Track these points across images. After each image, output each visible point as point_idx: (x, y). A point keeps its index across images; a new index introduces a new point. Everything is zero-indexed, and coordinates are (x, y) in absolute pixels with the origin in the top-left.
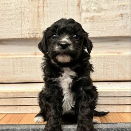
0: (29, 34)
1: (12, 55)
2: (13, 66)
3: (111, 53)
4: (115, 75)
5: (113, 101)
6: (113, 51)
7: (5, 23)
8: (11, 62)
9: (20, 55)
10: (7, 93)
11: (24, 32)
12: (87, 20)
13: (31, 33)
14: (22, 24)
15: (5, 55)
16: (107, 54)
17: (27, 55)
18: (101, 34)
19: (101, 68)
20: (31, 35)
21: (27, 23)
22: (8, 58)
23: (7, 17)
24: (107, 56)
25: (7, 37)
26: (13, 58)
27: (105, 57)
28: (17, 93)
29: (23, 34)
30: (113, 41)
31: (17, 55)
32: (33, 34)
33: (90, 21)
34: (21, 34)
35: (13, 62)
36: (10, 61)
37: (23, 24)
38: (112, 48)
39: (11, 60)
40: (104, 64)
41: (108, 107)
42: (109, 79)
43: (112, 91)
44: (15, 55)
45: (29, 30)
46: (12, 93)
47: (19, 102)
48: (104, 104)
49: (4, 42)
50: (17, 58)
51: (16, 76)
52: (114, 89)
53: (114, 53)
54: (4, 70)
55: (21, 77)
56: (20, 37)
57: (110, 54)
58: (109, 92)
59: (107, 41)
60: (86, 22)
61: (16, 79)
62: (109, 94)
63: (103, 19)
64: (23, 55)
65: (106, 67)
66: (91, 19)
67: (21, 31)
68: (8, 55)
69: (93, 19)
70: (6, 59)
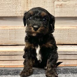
0: (21, 14)
1: (9, 27)
2: (10, 34)
3: (72, 27)
8: (9, 32)
9: (14, 27)
10: (5, 52)
12: (58, 6)
13: (22, 13)
15: (4, 27)
16: (70, 28)
17: (19, 27)
18: (66, 15)
19: (66, 36)
21: (20, 6)
22: (7, 29)
23: (6, 3)
24: (70, 29)
25: (6, 15)
26: (10, 29)
27: (68, 30)
28: (12, 52)
29: (17, 13)
31: (13, 27)
33: (59, 7)
34: (16, 14)
35: (10, 32)
37: (17, 7)
38: (73, 24)
39: (8, 30)
42: (71, 43)
44: (11, 27)
45: (21, 11)
47: (13, 58)
48: (68, 59)
49: (4, 19)
50: (12, 29)
51: (11, 41)
52: (74, 50)
53: (74, 27)
54: (3, 36)
55: (15, 41)
56: (15, 16)
58: (72, 52)
59: (70, 20)
64: (16, 27)
65: (69, 36)
67: (16, 12)
68: (6, 27)
69: (62, 6)
70: (5, 29)
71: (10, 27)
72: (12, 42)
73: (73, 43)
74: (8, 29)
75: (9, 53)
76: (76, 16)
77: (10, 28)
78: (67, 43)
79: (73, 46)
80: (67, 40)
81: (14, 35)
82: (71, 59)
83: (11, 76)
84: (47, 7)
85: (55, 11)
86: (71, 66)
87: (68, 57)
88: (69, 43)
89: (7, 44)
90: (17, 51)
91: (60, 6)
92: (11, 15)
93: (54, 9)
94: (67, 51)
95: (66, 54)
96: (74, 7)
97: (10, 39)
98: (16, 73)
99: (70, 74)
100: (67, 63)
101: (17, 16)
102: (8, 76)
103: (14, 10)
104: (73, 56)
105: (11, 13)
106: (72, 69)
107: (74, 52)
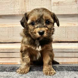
0: (19, 12)
1: (7, 25)
2: (8, 32)
3: (69, 24)
4: (72, 38)
5: (72, 55)
6: (71, 23)
7: (4, 5)
10: (3, 49)
11: (16, 11)
12: (55, 4)
14: (14, 6)
15: (3, 25)
16: (67, 25)
17: (17, 25)
19: (64, 33)
20: (20, 13)
22: (5, 27)
25: (5, 14)
26: (8, 27)
27: (66, 27)
28: (10, 49)
29: (15, 12)
30: (71, 17)
31: (11, 25)
32: (21, 12)
33: (56, 5)
35: (8, 29)
37: (16, 6)
39: (7, 28)
40: (66, 31)
41: (68, 59)
43: (71, 48)
45: (19, 9)
46: (6, 49)
47: (11, 55)
49: (3, 17)
50: (10, 27)
51: (9, 38)
53: (71, 24)
54: (2, 34)
56: (13, 14)
57: (69, 25)
58: (69, 49)
59: (67, 17)
60: (54, 5)
61: (10, 40)
62: (69, 50)
63: (65, 3)
64: (15, 25)
65: (67, 33)
66: (57, 3)
67: (14, 10)
68: (5, 25)
70: (3, 27)
71: (9, 25)
75: (7, 50)
76: (73, 14)
78: (65, 41)
80: (64, 38)
81: (12, 33)
82: (69, 57)
83: (7, 72)
84: (44, 5)
85: (52, 9)
87: (65, 55)
88: (67, 41)
89: (5, 41)
91: (57, 4)
92: (10, 14)
93: (51, 7)
94: (64, 49)
99: (65, 72)
101: (15, 14)
102: (4, 72)
103: (12, 9)
104: (71, 54)
105: (10, 12)
106: (67, 66)
107: (71, 49)
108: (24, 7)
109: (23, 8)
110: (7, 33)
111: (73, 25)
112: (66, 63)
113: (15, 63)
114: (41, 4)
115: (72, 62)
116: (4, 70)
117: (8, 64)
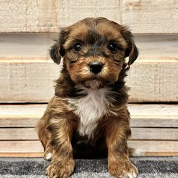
0: (38, 25)
1: (9, 59)
2: (11, 76)
3: (166, 58)
4: (172, 93)
5: (169, 134)
8: (8, 71)
9: (22, 59)
11: (30, 23)
12: (131, 7)
13: (41, 24)
14: (27, 10)
16: (160, 61)
17: (33, 58)
19: (150, 82)
20: (42, 28)
21: (36, 8)
22: (3, 64)
24: (159, 63)
26: (11, 64)
27: (156, 66)
28: (16, 120)
29: (28, 25)
30: (169, 40)
31: (18, 59)
32: (44, 26)
33: (134, 9)
34: (26, 26)
35: (11, 70)
36: (6, 69)
37: (30, 10)
38: (167, 52)
39: (8, 67)
40: (156, 76)
41: (161, 143)
42: (162, 99)
44: (15, 59)
45: (38, 19)
46: (8, 119)
47: (19, 134)
48: (155, 138)
50: (17, 64)
51: (14, 93)
52: (169, 116)
53: (170, 58)
55: (23, 94)
57: (164, 61)
58: (164, 120)
59: (160, 41)
60: (128, 9)
61: (15, 98)
62: (163, 123)
63: (155, 5)
64: (28, 59)
65: (158, 81)
66: (136, 6)
67: (26, 21)
71: (12, 59)
72: (16, 95)
73: (168, 100)
74: (6, 64)
75: (10, 122)
76: (175, 32)
77: (11, 61)
78: (153, 100)
79: (167, 107)
80: (152, 92)
81: (21, 79)
82: (162, 138)
83: (13, 176)
84: (104, 9)
85: (124, 19)
86: (160, 155)
87: (154, 134)
88: (157, 100)
89: (4, 100)
90: (29, 119)
91: (136, 8)
92: (15, 30)
93: (121, 13)
94: (151, 120)
95: (149, 125)
96: (170, 9)
97: (11, 88)
98: (25, 168)
99: (155, 175)
100: (153, 148)
101: (28, 30)
102: (6, 176)
103: (21, 17)
104: (168, 132)
105: (15, 25)
106: (160, 162)
107: (168, 120)
108: (52, 13)
109: (49, 15)
110: (8, 78)
111: (174, 61)
112: (155, 155)
113: (29, 153)
114: (96, 5)
115: (169, 153)
116: (6, 170)
117: (13, 156)
